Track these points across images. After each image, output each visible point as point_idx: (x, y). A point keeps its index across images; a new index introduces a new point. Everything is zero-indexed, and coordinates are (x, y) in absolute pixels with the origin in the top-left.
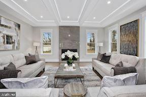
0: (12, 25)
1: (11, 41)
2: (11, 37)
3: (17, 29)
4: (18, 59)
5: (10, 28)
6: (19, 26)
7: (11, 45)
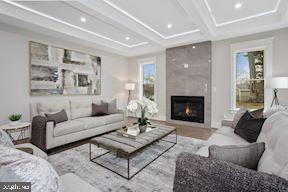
0: (88, 60)
1: (85, 82)
2: (86, 77)
3: (95, 64)
4: (78, 108)
5: (84, 64)
6: (99, 60)
7: (86, 88)
